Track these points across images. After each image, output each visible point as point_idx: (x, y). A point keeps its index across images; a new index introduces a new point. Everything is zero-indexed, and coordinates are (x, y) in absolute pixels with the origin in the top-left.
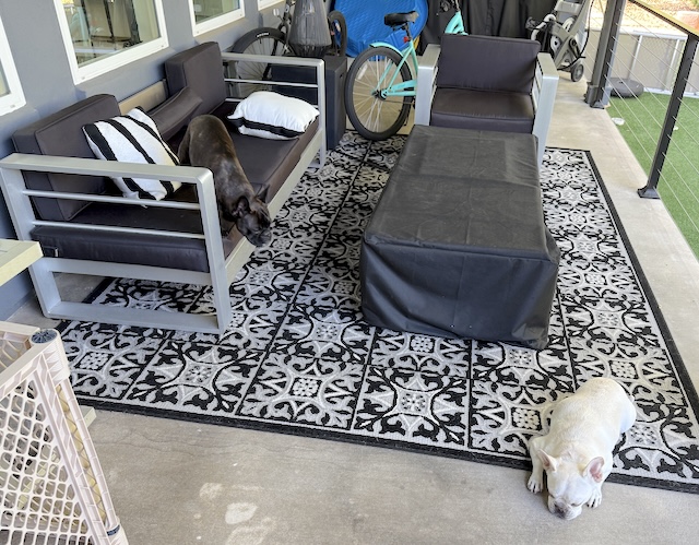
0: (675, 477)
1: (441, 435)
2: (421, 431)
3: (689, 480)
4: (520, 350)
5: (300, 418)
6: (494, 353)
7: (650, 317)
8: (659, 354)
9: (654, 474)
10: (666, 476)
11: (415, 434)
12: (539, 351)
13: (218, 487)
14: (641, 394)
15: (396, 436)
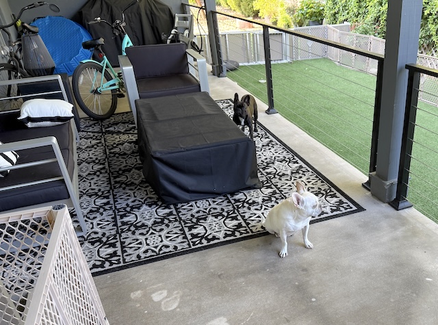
0: (338, 212)
1: (237, 234)
2: (226, 236)
3: (344, 211)
4: (252, 191)
5: (161, 252)
6: (240, 196)
7: (299, 161)
8: (311, 174)
9: (331, 214)
10: (335, 213)
11: (224, 238)
12: (260, 189)
13: (139, 292)
14: (311, 190)
15: (216, 241)
